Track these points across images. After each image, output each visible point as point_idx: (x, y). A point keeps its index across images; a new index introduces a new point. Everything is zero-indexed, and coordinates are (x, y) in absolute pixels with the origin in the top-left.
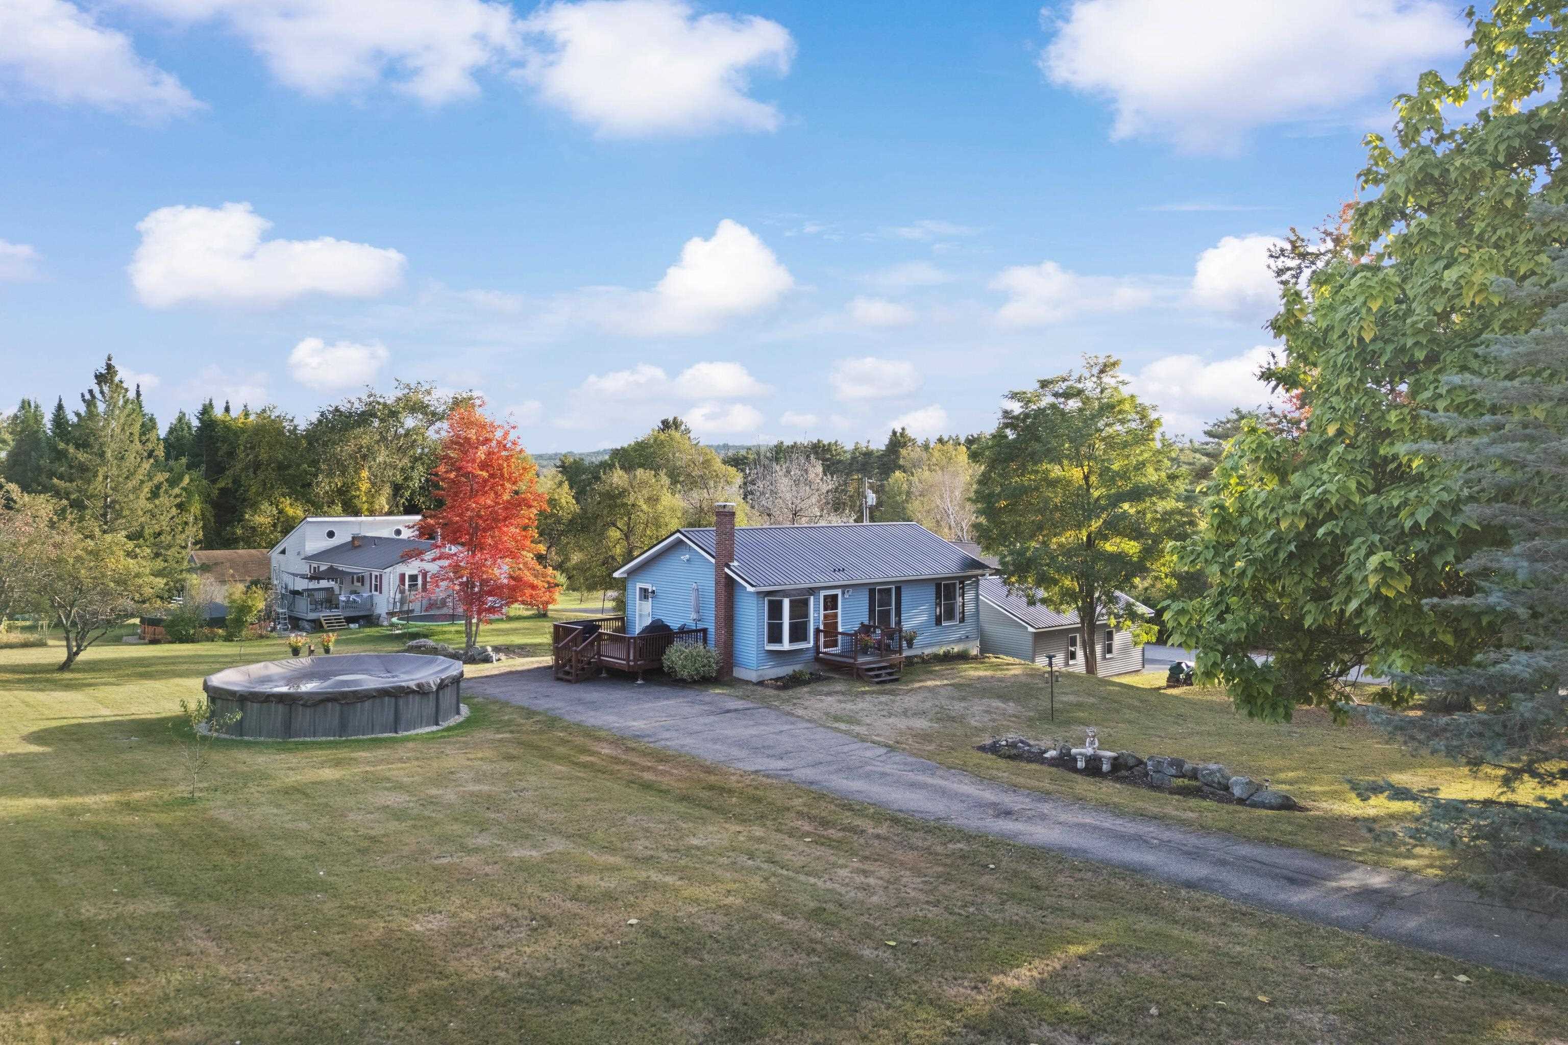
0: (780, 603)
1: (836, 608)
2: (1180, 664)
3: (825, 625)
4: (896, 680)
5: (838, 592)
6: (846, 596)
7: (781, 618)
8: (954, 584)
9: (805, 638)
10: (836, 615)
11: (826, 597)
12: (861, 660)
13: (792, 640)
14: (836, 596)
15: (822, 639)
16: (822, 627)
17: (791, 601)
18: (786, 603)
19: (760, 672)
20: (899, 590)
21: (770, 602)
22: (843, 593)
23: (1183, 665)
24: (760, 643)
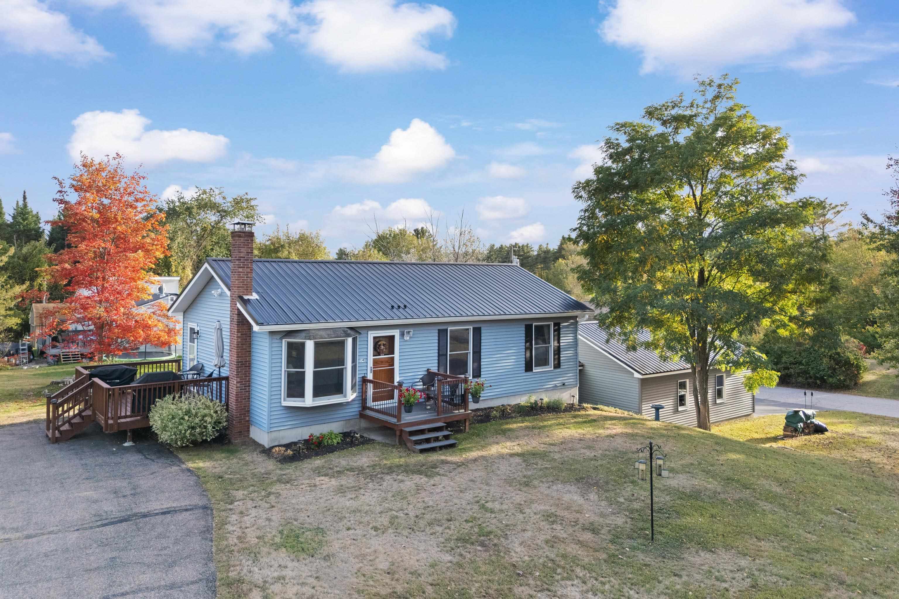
0: (302, 346)
1: (393, 353)
2: (797, 412)
3: (375, 373)
4: (452, 446)
5: (396, 333)
6: (407, 338)
7: (302, 366)
8: (549, 326)
9: (339, 389)
10: (391, 362)
11: (376, 340)
12: (407, 418)
13: (318, 392)
14: (392, 338)
15: (370, 389)
16: (370, 377)
17: (317, 345)
18: (310, 347)
19: (274, 435)
20: (477, 332)
21: (290, 346)
22: (402, 335)
23: (801, 414)
24: (273, 396)
